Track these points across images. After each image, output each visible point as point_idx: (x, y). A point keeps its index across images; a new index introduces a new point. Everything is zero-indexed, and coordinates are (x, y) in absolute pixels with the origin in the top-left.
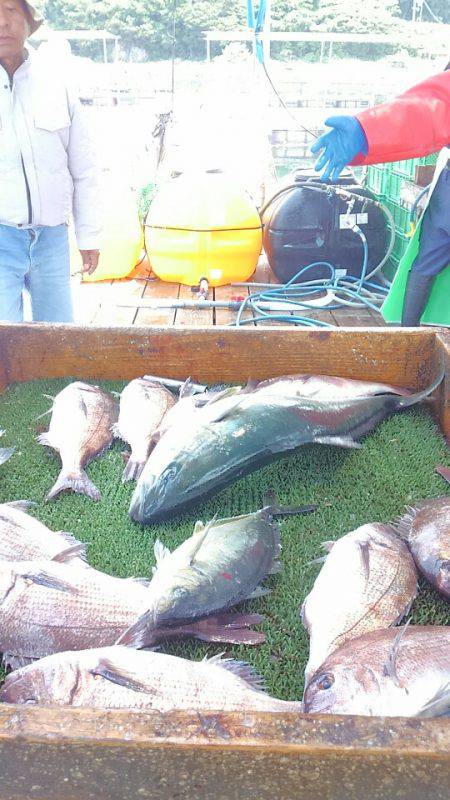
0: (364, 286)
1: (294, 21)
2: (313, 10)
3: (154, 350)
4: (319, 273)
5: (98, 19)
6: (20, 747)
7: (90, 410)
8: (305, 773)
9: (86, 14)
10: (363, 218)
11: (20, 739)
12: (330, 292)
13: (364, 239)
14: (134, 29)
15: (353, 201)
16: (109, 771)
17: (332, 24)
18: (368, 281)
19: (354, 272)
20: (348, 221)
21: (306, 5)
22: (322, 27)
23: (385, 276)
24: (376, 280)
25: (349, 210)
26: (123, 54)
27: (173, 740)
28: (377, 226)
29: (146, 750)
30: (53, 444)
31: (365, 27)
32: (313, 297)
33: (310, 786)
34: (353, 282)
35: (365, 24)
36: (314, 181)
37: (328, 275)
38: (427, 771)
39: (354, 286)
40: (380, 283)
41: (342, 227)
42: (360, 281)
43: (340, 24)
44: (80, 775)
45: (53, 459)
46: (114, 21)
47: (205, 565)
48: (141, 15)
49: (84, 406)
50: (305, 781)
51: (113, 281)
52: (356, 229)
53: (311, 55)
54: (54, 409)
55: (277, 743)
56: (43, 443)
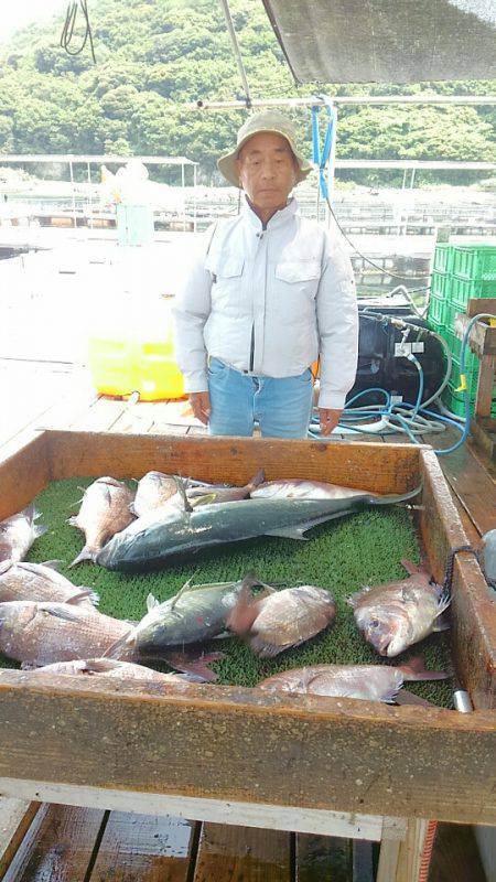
0: (419, 413)
1: (382, 145)
2: (402, 134)
3: (176, 455)
4: (375, 398)
5: (180, 142)
6: (25, 697)
7: (114, 501)
8: (216, 727)
9: (168, 137)
10: (420, 347)
11: (25, 689)
12: (383, 416)
13: (419, 368)
14: (217, 152)
15: (408, 330)
16: (83, 720)
17: (422, 148)
18: (425, 408)
19: (410, 399)
20: (404, 350)
21: (395, 129)
22: (411, 152)
23: (444, 404)
24: (434, 407)
25: (404, 339)
26: (204, 177)
27: (126, 694)
28: (434, 355)
29: (108, 701)
30: (80, 526)
31: (457, 152)
32: (367, 422)
33: (221, 739)
34: (409, 409)
35: (457, 148)
36: (372, 310)
37: (383, 401)
38: (299, 728)
39: (410, 413)
40: (437, 411)
41: (397, 354)
42: (416, 409)
43: (430, 148)
44: (63, 723)
45: (80, 536)
46: (196, 144)
47: (181, 610)
48: (224, 138)
49: (109, 497)
50: (217, 734)
51: (169, 400)
52: (411, 357)
53: (398, 180)
54: (84, 499)
55: (196, 701)
56: (72, 524)
